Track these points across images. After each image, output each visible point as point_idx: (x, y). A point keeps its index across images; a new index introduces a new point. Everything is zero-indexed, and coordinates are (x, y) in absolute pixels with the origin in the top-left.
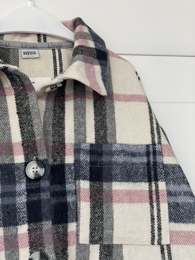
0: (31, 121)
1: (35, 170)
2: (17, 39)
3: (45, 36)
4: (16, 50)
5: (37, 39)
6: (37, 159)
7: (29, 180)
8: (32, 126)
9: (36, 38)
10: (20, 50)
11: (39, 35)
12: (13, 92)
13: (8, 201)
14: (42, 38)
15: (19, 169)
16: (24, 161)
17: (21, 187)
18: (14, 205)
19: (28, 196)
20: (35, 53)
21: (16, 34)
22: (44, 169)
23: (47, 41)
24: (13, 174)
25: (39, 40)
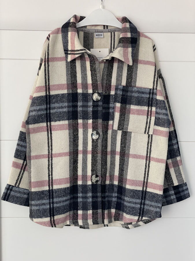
0: (96, 74)
1: (97, 97)
2: (93, 28)
3: (107, 26)
4: (92, 34)
5: (103, 28)
6: (98, 92)
7: (94, 101)
8: (96, 77)
9: (103, 27)
10: (94, 34)
13: (85, 109)
15: (90, 95)
16: (92, 92)
17: (91, 104)
18: (87, 111)
19: (93, 108)
21: (93, 25)
22: (100, 97)
23: (108, 28)
24: (87, 98)
25: (104, 28)
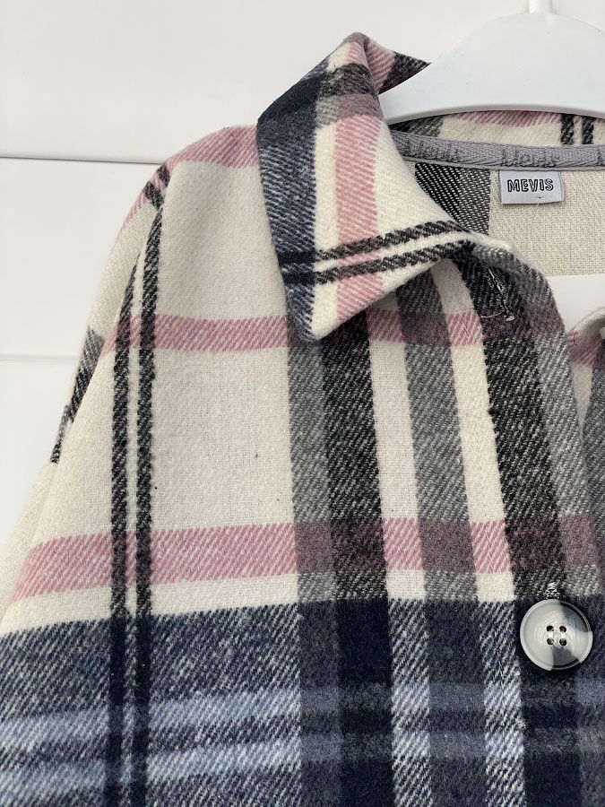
1: (557, 636)
2: (489, 134)
3: (589, 121)
4: (481, 174)
5: (559, 134)
6: (562, 591)
7: (530, 672)
9: (555, 128)
10: (493, 176)
11: (567, 119)
12: (477, 331)
13: (456, 746)
14: (578, 128)
15: (492, 624)
16: (512, 597)
17: (504, 696)
18: (478, 765)
19: (529, 733)
20: (549, 185)
21: (486, 114)
23: (596, 141)
24: (474, 643)
25: (566, 138)
